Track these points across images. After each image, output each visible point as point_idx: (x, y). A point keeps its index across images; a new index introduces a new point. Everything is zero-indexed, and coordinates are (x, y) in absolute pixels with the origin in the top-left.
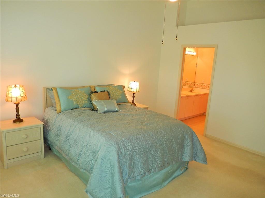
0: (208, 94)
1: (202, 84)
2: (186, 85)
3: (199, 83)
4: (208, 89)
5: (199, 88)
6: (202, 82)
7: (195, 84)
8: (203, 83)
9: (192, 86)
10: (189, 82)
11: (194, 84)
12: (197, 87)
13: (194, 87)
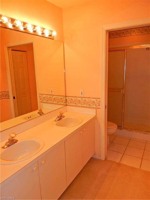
0: (96, 118)
1: (80, 99)
2: (51, 102)
3: (75, 97)
4: (93, 108)
5: (76, 106)
6: (81, 96)
7: (68, 99)
8: (83, 96)
9: (63, 103)
10: (56, 97)
11: (65, 99)
12: (71, 104)
13: (67, 105)
